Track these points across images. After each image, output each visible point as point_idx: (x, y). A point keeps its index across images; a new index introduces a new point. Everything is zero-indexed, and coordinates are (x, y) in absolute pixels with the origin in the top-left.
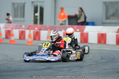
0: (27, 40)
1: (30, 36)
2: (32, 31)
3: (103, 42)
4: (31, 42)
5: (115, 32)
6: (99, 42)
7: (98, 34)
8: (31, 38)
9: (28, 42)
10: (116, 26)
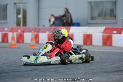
0: (10, 43)
1: (13, 38)
2: (15, 33)
3: (89, 43)
4: (15, 45)
5: (101, 32)
6: (85, 43)
7: (84, 35)
8: (14, 40)
9: (11, 45)
10: (102, 26)
